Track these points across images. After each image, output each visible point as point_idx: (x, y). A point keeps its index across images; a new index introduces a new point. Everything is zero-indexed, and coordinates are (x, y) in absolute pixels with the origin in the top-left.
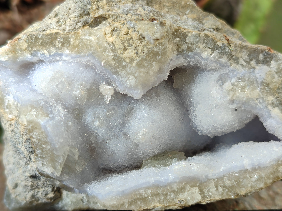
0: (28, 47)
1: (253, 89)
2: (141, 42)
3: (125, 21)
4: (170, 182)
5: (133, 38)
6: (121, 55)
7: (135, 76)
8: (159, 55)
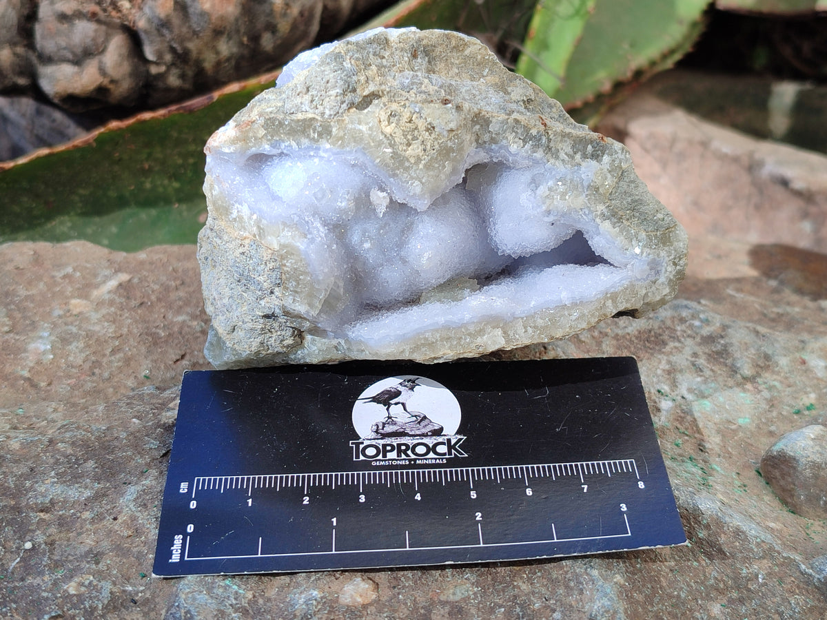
0: (265, 135)
1: (576, 197)
2: (430, 134)
3: (407, 102)
4: (465, 322)
5: (419, 127)
6: (403, 153)
7: (421, 183)
8: (453, 152)
